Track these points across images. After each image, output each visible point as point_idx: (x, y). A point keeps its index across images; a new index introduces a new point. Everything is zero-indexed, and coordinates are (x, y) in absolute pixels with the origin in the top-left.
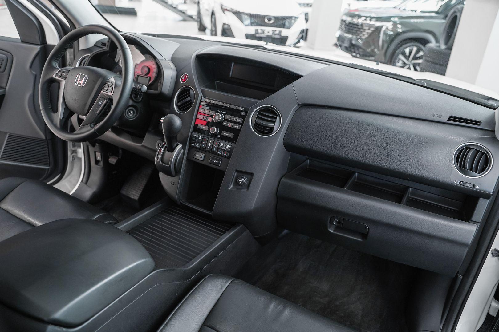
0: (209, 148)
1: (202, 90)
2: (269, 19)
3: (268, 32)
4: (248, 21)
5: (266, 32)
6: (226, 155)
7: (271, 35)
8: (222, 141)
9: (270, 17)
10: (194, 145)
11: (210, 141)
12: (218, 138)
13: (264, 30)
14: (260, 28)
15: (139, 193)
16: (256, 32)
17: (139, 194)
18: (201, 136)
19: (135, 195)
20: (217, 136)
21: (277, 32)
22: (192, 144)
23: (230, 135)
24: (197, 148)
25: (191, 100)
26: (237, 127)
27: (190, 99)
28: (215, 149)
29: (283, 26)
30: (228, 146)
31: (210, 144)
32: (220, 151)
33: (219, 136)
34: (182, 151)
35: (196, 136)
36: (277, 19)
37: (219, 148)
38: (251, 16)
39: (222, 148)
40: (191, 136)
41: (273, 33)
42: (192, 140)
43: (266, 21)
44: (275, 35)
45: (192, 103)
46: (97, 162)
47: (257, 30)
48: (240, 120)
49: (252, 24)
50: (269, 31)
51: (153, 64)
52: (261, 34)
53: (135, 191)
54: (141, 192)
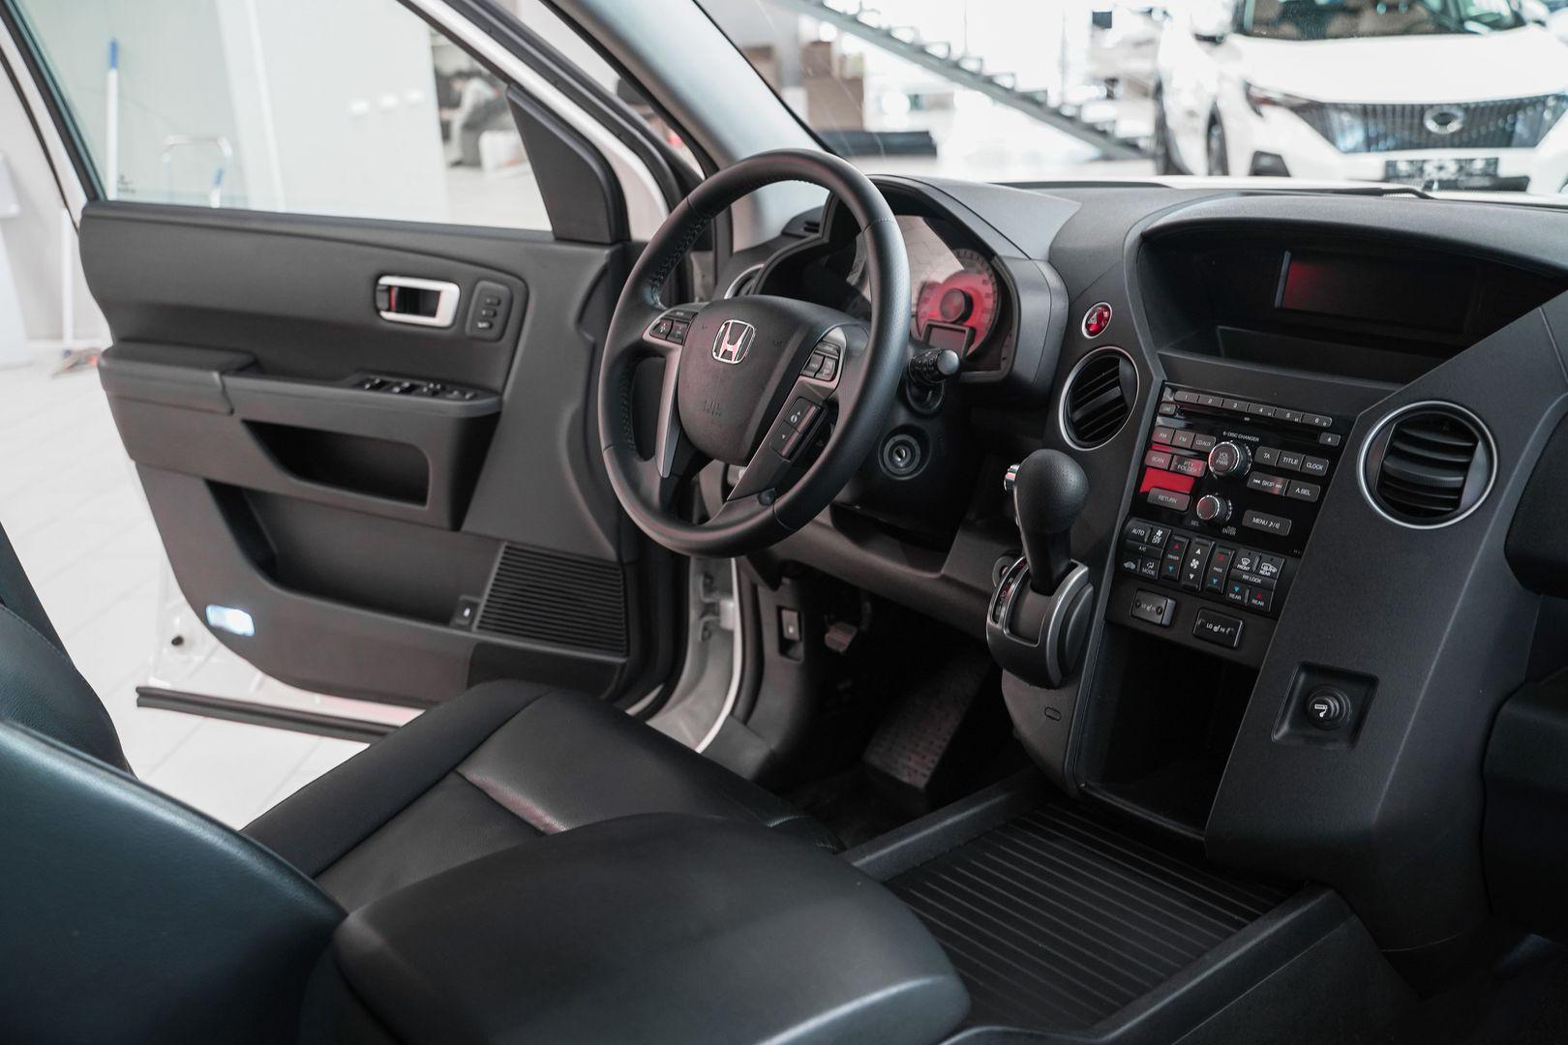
0: (1192, 576)
1: (1163, 359)
2: (1444, 119)
3: (1441, 168)
4: (1356, 136)
5: (1429, 168)
6: (1262, 604)
7: (1453, 178)
8: (1242, 551)
9: (1446, 110)
10: (1133, 566)
11: (1198, 552)
12: (1228, 537)
13: (1424, 161)
14: (1403, 159)
15: (932, 766)
16: (1387, 171)
17: (929, 769)
18: (1159, 533)
19: (916, 771)
20: (1225, 531)
21: (1479, 165)
22: (1126, 565)
23: (1277, 526)
24: (1147, 579)
25: (1121, 399)
26: (1305, 492)
27: (1118, 394)
28: (1215, 581)
29: (1506, 140)
30: (1267, 569)
31: (1195, 564)
32: (1237, 589)
33: (1232, 531)
34: (1089, 590)
35: (1141, 532)
36: (1477, 113)
37: (1231, 578)
38: (1367, 112)
39: (1245, 577)
40: (1124, 536)
41: (1461, 169)
42: (1127, 548)
43: (1431, 125)
44: (1470, 175)
45: (1125, 410)
46: (785, 645)
47: (1390, 165)
48: (1317, 466)
49: (1370, 144)
50: (1441, 163)
51: (984, 282)
52: (1410, 176)
53: (914, 757)
54: (937, 759)
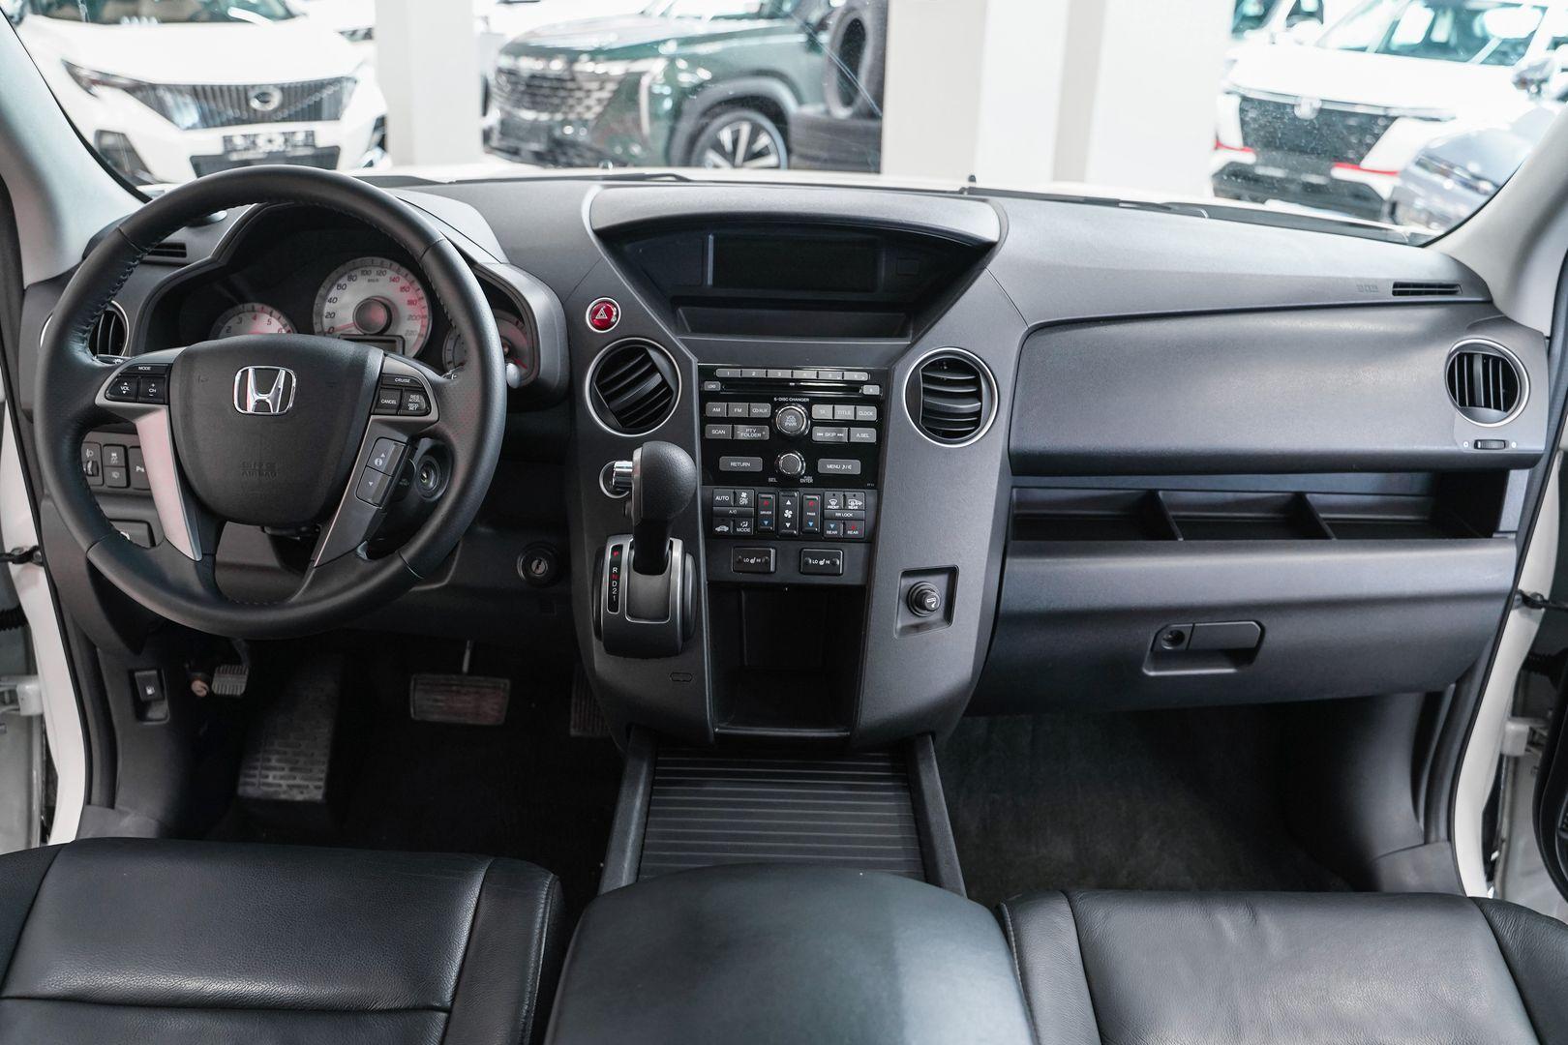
0: (788, 525)
1: (681, 340)
2: (263, 97)
3: (270, 141)
4: (191, 115)
5: (261, 141)
6: (857, 532)
7: (281, 149)
8: (828, 494)
9: (264, 90)
10: (726, 529)
11: (789, 503)
12: (806, 485)
13: (255, 135)
14: (237, 132)
15: (323, 776)
16: (225, 146)
17: (320, 779)
18: (744, 495)
19: (307, 787)
20: (802, 481)
21: (300, 138)
22: (718, 529)
23: (850, 467)
24: (744, 537)
25: (664, 383)
26: (864, 435)
27: (660, 380)
28: (811, 524)
29: (314, 113)
30: (854, 504)
31: (788, 514)
32: (832, 526)
33: (809, 480)
34: (689, 560)
35: (726, 498)
36: (291, 92)
37: (824, 518)
38: (198, 93)
39: (838, 514)
40: (708, 505)
41: (286, 141)
42: (711, 517)
43: (255, 104)
44: (295, 146)
45: (669, 393)
46: (141, 708)
47: (227, 140)
48: (868, 413)
49: (208, 120)
50: (269, 137)
52: (246, 149)
54: (324, 767)
